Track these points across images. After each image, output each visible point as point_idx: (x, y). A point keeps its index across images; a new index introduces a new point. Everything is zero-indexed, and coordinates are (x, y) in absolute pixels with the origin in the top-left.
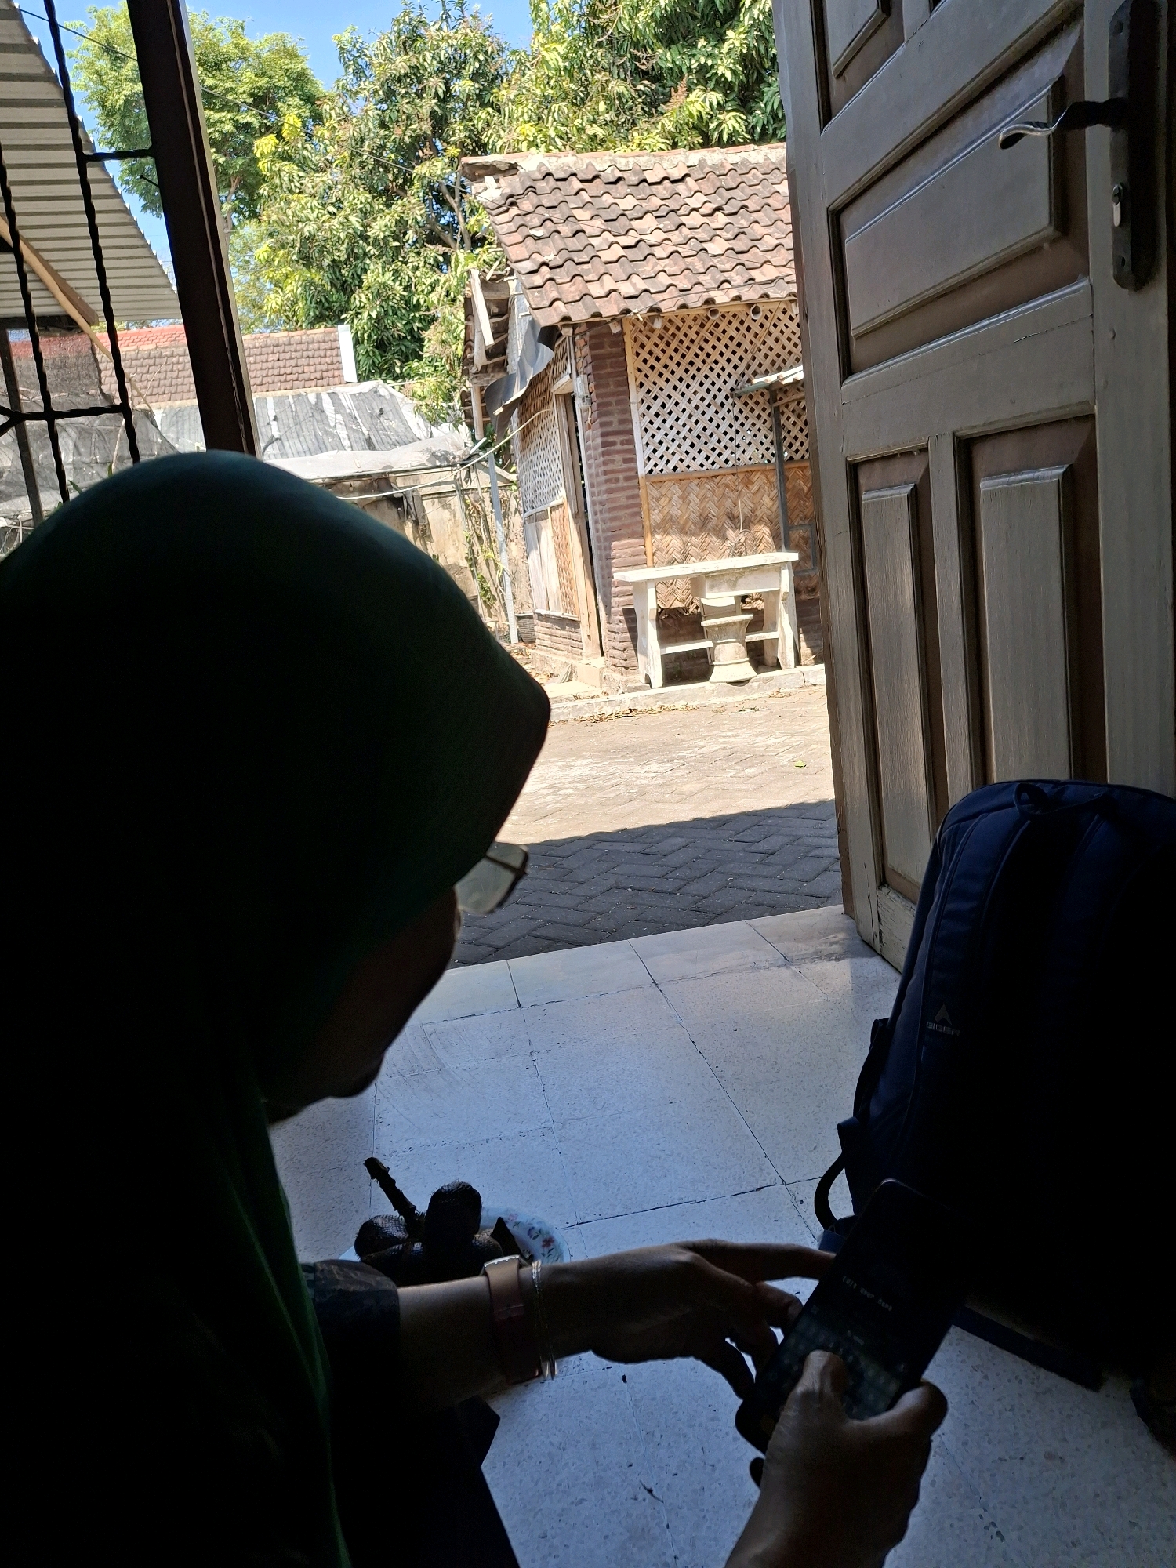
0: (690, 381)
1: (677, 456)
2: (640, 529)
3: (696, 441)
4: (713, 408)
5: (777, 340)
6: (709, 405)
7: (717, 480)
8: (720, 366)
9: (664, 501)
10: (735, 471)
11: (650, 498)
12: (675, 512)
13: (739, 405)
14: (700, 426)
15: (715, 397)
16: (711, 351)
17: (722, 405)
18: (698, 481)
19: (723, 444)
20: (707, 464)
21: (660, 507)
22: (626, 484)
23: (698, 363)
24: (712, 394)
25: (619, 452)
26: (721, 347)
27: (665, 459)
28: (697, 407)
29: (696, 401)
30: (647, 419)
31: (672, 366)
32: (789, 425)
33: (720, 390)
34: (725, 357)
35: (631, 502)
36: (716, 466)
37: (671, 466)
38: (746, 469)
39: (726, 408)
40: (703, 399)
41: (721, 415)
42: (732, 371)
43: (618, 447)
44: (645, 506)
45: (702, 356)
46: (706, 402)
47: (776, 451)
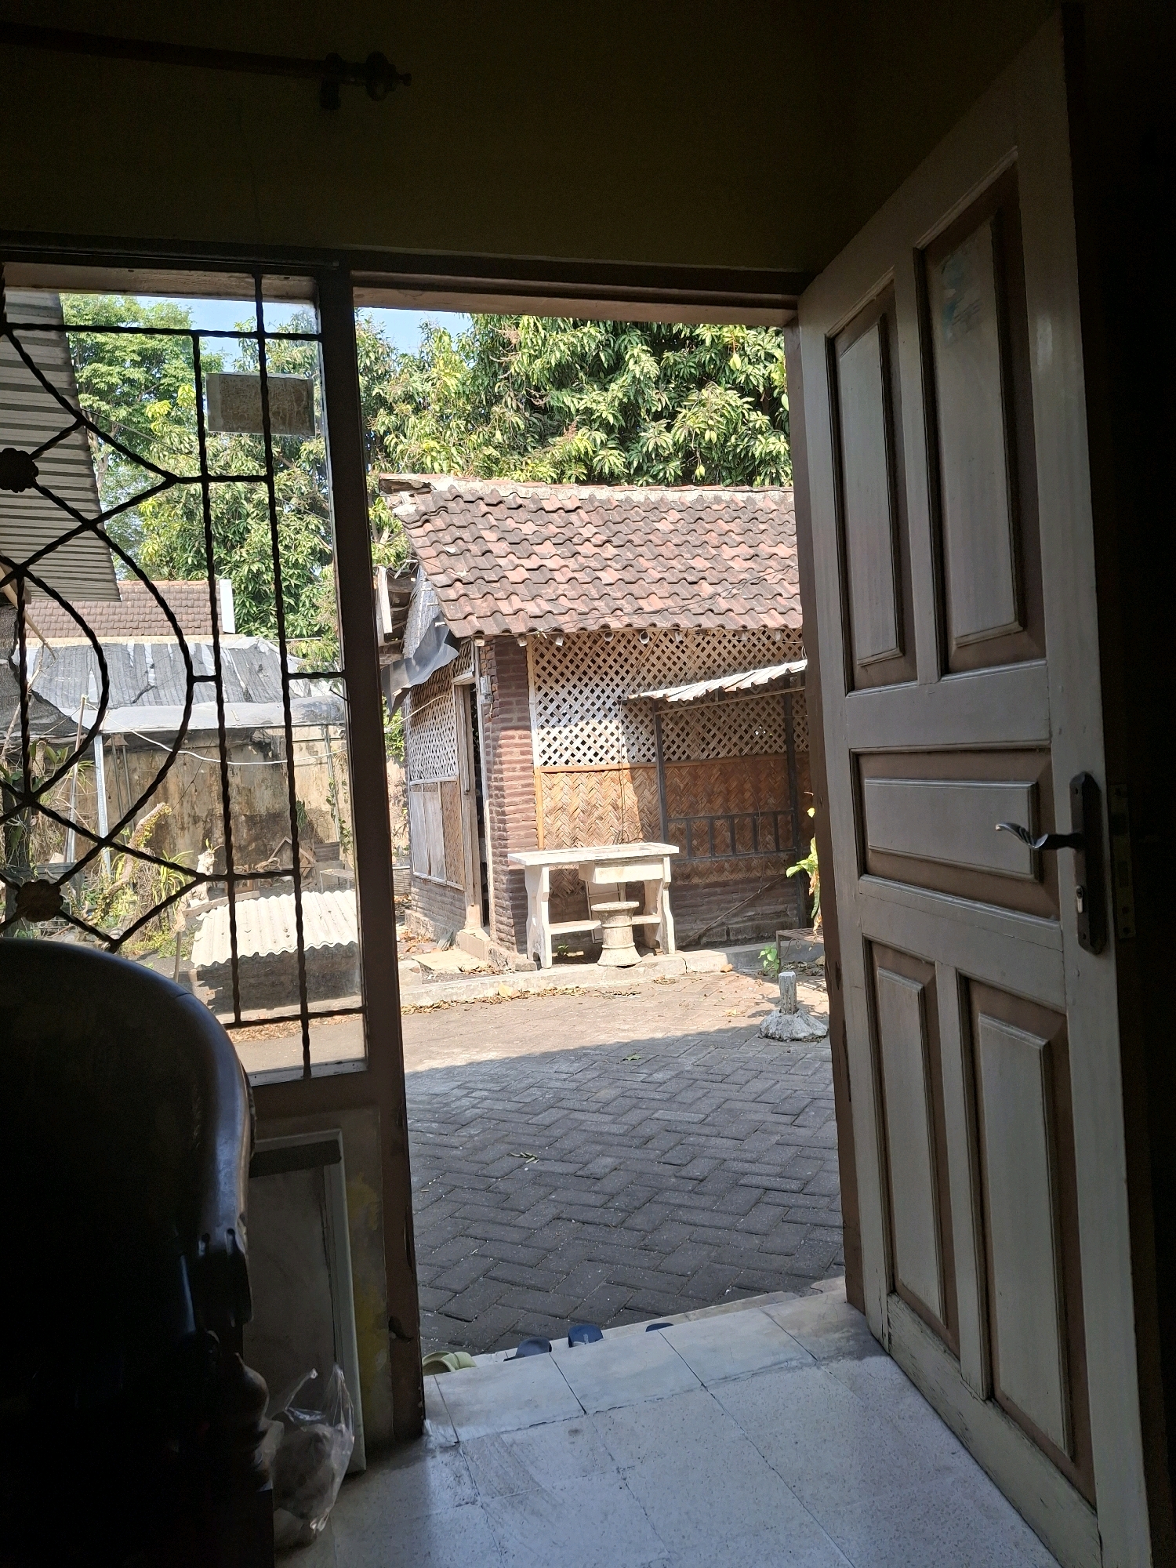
0: (583, 688)
1: (570, 752)
3: (586, 739)
4: (602, 712)
5: (659, 658)
6: (599, 709)
7: (604, 774)
8: (609, 677)
9: (556, 790)
10: (620, 767)
11: (544, 786)
12: (566, 800)
13: (625, 711)
15: (604, 703)
16: (602, 664)
17: (610, 710)
18: (586, 774)
19: (610, 743)
20: (596, 760)
21: (552, 795)
22: (522, 773)
23: (590, 673)
24: (601, 700)
25: (516, 745)
26: (610, 661)
27: (558, 754)
28: (588, 711)
29: (588, 705)
30: (543, 718)
31: (568, 674)
32: (667, 730)
33: (608, 697)
34: (614, 670)
35: (526, 790)
36: (603, 762)
37: (564, 759)
38: (629, 766)
39: (613, 713)
40: (593, 704)
41: (609, 719)
42: (620, 682)
43: (517, 741)
44: (539, 794)
46: (596, 707)
47: (657, 753)
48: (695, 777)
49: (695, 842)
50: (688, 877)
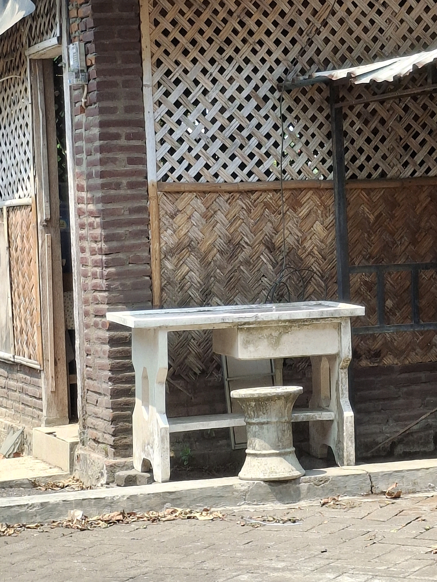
0: (225, 65)
1: (202, 161)
2: (146, 254)
3: (228, 143)
4: (253, 103)
5: (341, 21)
6: (248, 98)
7: (254, 197)
8: (265, 48)
9: (180, 219)
10: (279, 187)
11: (162, 213)
12: (196, 233)
13: (288, 101)
14: (235, 123)
15: (257, 88)
16: (254, 28)
17: (266, 99)
18: (227, 196)
19: (263, 150)
20: (242, 174)
21: (175, 226)
22: (129, 192)
23: (237, 41)
24: (253, 84)
25: (122, 149)
26: (268, 24)
27: (185, 164)
28: (232, 99)
29: (231, 90)
30: (164, 109)
31: (203, 42)
32: (352, 133)
33: (263, 79)
34: (273, 37)
35: (135, 217)
36: (254, 179)
37: (193, 172)
38: (293, 186)
39: (270, 104)
40: (240, 89)
41: (263, 112)
42: (281, 57)
43: (123, 142)
44: (154, 224)
45: (243, 33)
46: (245, 94)
47: (336, 166)
48: (393, 205)
49: (389, 303)
50: (378, 354)
